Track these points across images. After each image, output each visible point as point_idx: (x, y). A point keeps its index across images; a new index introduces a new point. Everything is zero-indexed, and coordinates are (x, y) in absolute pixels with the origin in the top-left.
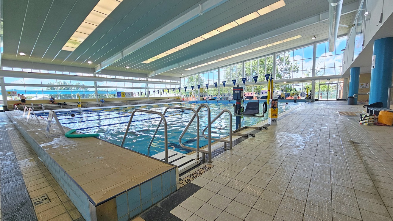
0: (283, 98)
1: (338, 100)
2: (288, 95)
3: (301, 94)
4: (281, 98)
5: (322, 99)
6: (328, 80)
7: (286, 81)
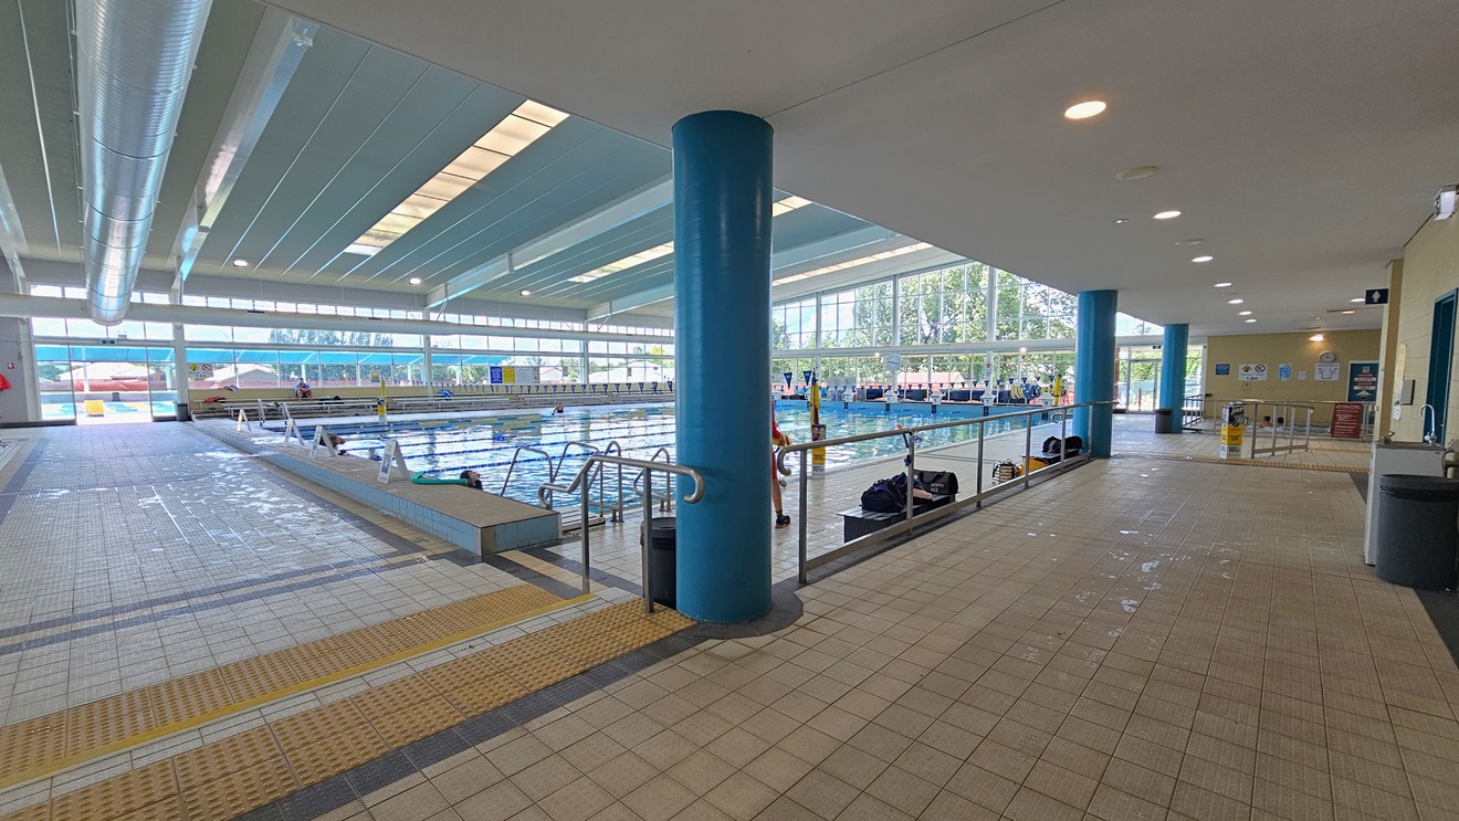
2: (1034, 393)
5: (1141, 410)
6: (1154, 347)
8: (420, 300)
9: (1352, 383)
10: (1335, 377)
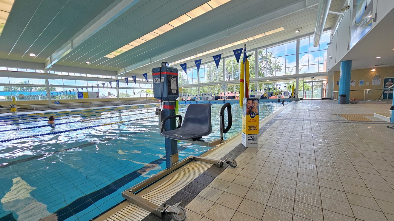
0: (266, 98)
1: (323, 99)
2: (271, 94)
3: (284, 93)
4: (264, 98)
5: (306, 99)
6: (312, 77)
7: (268, 79)
8: (43, 66)
9: (385, 85)
10: (379, 83)
